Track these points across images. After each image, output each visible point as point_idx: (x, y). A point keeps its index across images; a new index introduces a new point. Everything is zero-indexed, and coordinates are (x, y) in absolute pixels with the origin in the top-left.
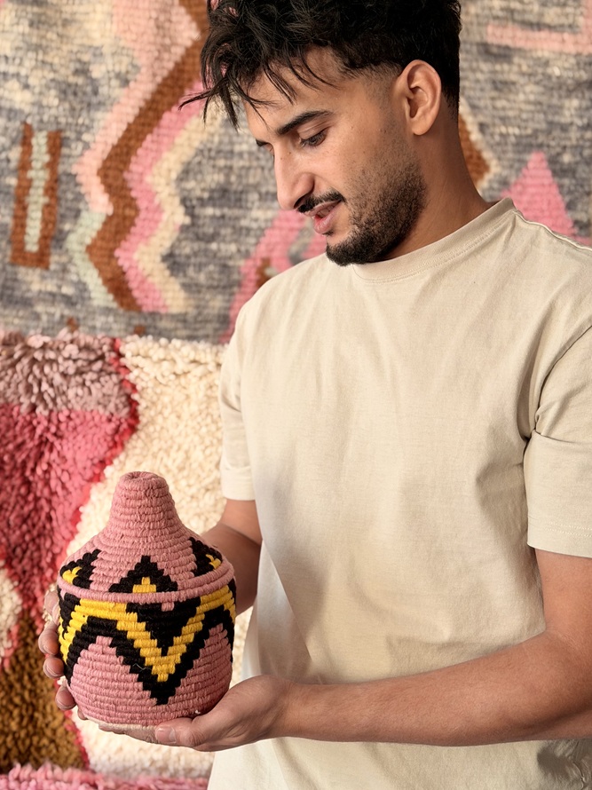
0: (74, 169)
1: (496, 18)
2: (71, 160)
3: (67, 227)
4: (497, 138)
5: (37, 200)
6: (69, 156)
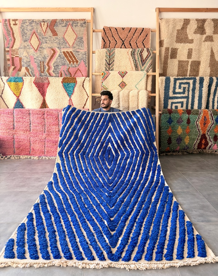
0: (45, 64)
3: (45, 69)
4: (79, 59)
5: (42, 67)
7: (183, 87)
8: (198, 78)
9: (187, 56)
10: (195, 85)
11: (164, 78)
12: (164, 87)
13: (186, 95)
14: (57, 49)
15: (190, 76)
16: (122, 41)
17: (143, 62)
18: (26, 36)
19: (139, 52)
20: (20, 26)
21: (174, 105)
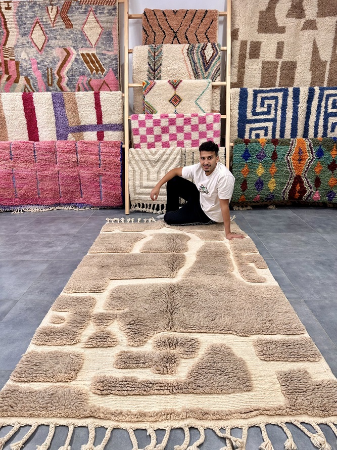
0: (54, 73)
3: (54, 81)
5: (50, 77)
7: (268, 104)
8: (291, 90)
9: (275, 53)
10: (287, 100)
11: (238, 90)
12: (238, 104)
13: (272, 116)
14: (72, 49)
15: (280, 85)
16: (174, 32)
17: (207, 65)
18: (24, 28)
19: (200, 50)
20: (16, 11)
21: (254, 133)
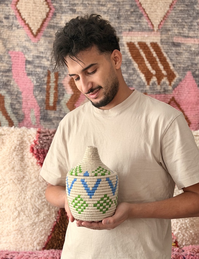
0: (62, 82)
1: (176, 35)
2: (62, 80)
3: (61, 98)
4: (178, 68)
5: (52, 91)
6: (60, 79)
